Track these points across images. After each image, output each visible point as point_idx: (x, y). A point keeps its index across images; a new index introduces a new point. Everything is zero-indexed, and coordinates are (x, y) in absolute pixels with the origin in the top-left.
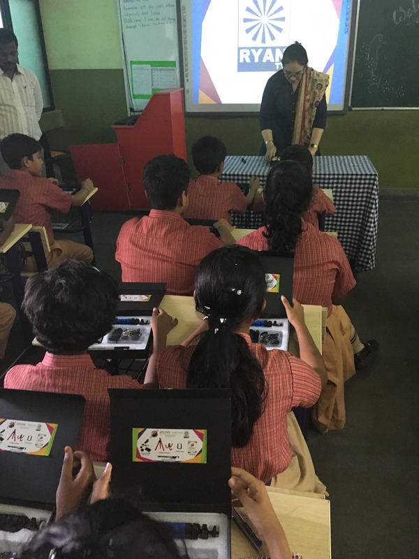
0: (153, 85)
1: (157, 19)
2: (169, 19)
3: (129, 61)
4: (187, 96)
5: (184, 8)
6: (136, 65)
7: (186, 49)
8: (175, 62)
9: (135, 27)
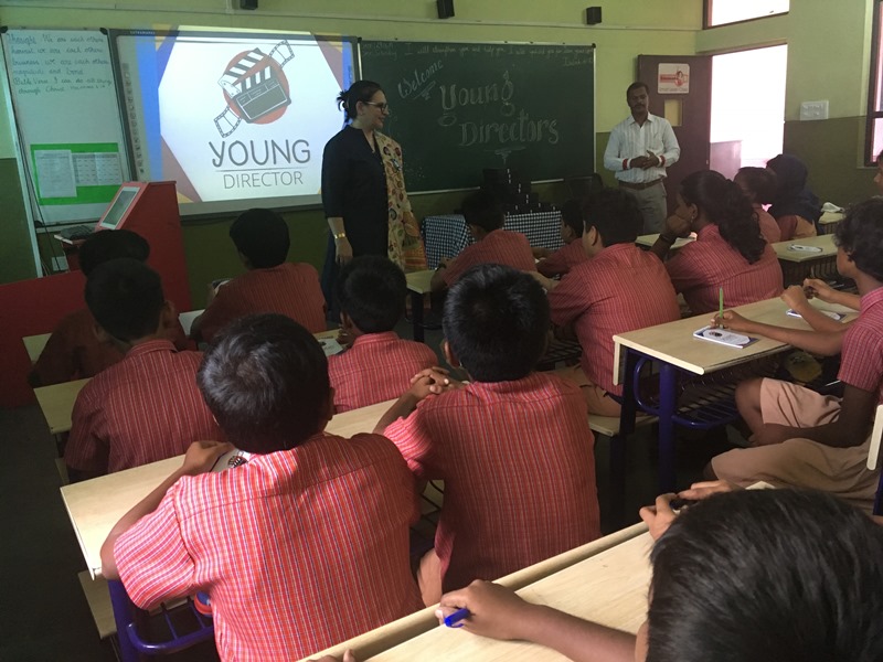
0: (78, 181)
1: (78, 81)
2: (100, 81)
3: (28, 143)
5: (126, 66)
6: (43, 152)
7: (136, 125)
8: (116, 144)
9: (37, 91)
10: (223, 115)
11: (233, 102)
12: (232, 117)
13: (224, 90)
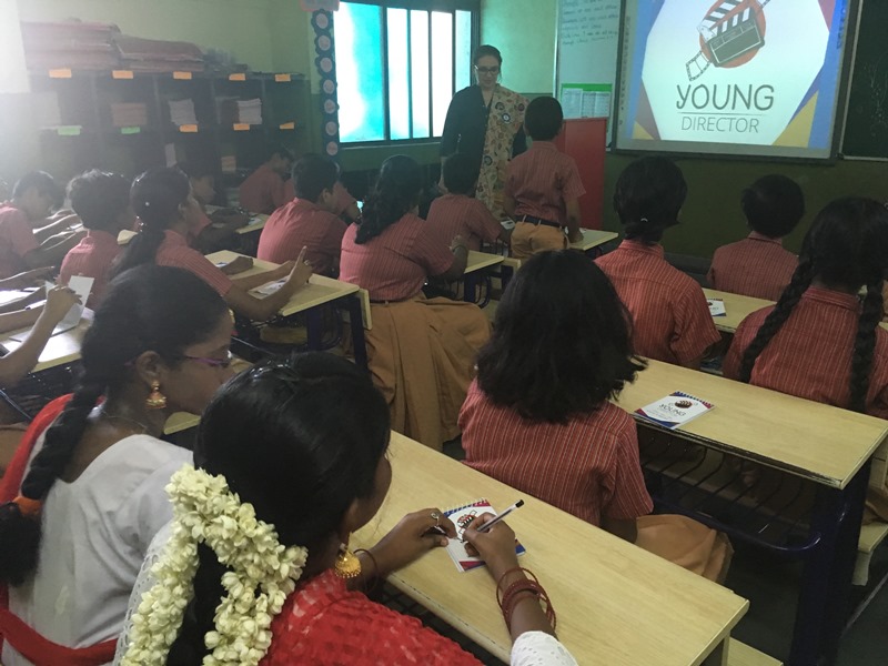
0: (582, 110)
1: (598, 33)
2: (611, 32)
3: (561, 82)
4: (620, 128)
5: (629, 19)
6: (568, 89)
7: (625, 68)
8: (610, 85)
9: (572, 43)
10: (694, 60)
11: (706, 47)
12: (703, 61)
13: (701, 35)
